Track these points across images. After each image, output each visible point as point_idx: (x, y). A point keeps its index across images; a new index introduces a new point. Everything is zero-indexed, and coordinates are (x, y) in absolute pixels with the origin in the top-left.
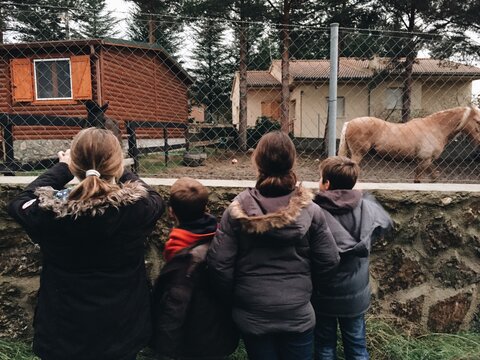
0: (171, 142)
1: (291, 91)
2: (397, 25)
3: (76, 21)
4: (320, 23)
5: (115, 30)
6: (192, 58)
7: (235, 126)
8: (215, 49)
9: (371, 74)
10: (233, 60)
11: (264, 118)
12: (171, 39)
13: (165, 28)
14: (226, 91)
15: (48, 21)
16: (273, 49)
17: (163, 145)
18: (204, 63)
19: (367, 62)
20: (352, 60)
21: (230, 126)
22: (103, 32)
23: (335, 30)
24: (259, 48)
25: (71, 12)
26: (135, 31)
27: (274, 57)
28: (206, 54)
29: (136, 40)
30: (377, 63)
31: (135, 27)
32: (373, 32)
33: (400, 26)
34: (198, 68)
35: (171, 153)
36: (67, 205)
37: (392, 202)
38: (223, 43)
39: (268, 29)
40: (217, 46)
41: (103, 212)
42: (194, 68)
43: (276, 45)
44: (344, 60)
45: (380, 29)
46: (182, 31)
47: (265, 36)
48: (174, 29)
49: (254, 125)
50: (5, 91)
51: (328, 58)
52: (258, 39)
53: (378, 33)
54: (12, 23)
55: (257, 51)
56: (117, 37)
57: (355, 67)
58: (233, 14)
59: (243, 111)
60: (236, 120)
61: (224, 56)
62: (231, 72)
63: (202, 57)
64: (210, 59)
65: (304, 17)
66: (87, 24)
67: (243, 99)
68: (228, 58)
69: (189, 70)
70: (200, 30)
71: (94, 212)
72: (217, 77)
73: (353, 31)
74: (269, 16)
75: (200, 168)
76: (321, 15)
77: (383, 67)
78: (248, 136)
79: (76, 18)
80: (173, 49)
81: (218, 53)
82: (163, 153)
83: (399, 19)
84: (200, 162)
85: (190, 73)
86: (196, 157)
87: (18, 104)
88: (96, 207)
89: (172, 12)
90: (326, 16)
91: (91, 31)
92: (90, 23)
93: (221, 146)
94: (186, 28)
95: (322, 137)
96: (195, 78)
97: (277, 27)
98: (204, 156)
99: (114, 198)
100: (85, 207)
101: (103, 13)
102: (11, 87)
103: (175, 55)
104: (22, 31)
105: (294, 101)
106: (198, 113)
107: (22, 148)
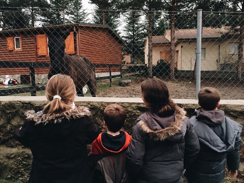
0: (113, 74)
1: (176, 46)
2: (235, 9)
3: (68, 15)
4: (192, 9)
5: (87, 18)
6: (124, 31)
7: (146, 65)
8: (136, 26)
9: (220, 36)
10: (145, 31)
11: (161, 60)
12: (114, 22)
13: (111, 16)
14: (141, 47)
15: (55, 16)
16: (167, 24)
17: (109, 75)
18: (130, 33)
19: (218, 29)
20: (209, 28)
21: (143, 65)
22: (81, 20)
23: (200, 13)
24: (159, 24)
25: (66, 10)
26: (97, 18)
27: (167, 29)
28: (131, 28)
29: (97, 23)
30: (224, 29)
31: (96, 16)
32: (221, 13)
33: (237, 9)
34: (127, 36)
35: (113, 80)
36: (41, 117)
37: (235, 112)
38: (140, 22)
39: (164, 14)
40: (137, 24)
41: (60, 121)
42: (125, 36)
43: (168, 22)
44: (205, 28)
45: (226, 11)
46: (119, 17)
47: (162, 17)
48: (115, 17)
49: (156, 64)
50: (34, 51)
51: (196, 28)
52: (159, 19)
53: (224, 13)
54: (39, 17)
55: (158, 26)
56: (88, 22)
57: (211, 32)
58: (145, 7)
59: (150, 57)
60: (146, 62)
61: (141, 29)
62: (145, 37)
63: (130, 30)
64: (134, 31)
65: (183, 7)
66: (73, 16)
67: (150, 51)
68: (143, 30)
69: (123, 37)
70: (129, 16)
71: (56, 121)
72: (137, 40)
73: (210, 13)
74: (164, 7)
75: (128, 87)
76: (192, 5)
77: (227, 31)
78: (153, 71)
79: (68, 14)
80: (115, 26)
81: (138, 28)
82: (109, 80)
83: (236, 5)
84: (127, 84)
85: (123, 39)
86: (126, 81)
87: (40, 57)
88: (57, 118)
89: (114, 8)
90: (195, 6)
91: (75, 19)
92: (75, 16)
93: (139, 76)
94: (121, 15)
95: (193, 69)
96: (126, 41)
97: (168, 13)
98: (130, 81)
99: (67, 113)
100: (51, 118)
101: (81, 11)
102: (37, 48)
103: (116, 29)
104: (44, 21)
105: (178, 51)
106: (128, 59)
107: (42, 78)
